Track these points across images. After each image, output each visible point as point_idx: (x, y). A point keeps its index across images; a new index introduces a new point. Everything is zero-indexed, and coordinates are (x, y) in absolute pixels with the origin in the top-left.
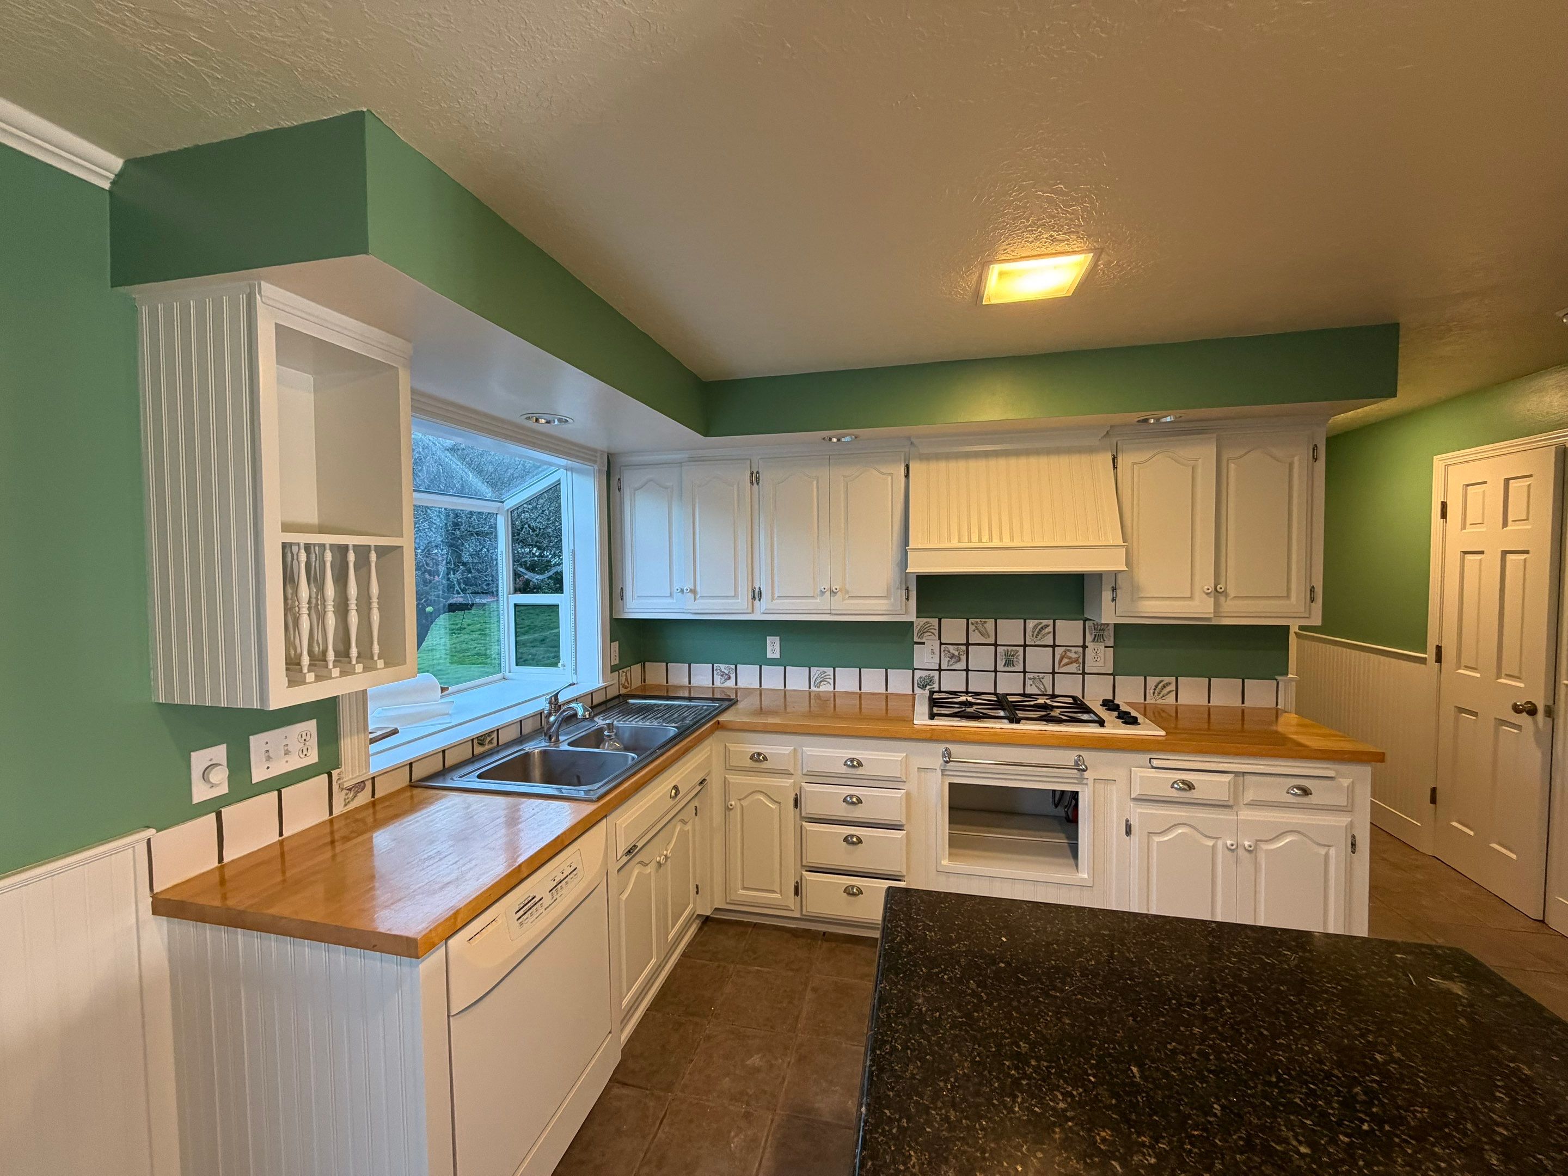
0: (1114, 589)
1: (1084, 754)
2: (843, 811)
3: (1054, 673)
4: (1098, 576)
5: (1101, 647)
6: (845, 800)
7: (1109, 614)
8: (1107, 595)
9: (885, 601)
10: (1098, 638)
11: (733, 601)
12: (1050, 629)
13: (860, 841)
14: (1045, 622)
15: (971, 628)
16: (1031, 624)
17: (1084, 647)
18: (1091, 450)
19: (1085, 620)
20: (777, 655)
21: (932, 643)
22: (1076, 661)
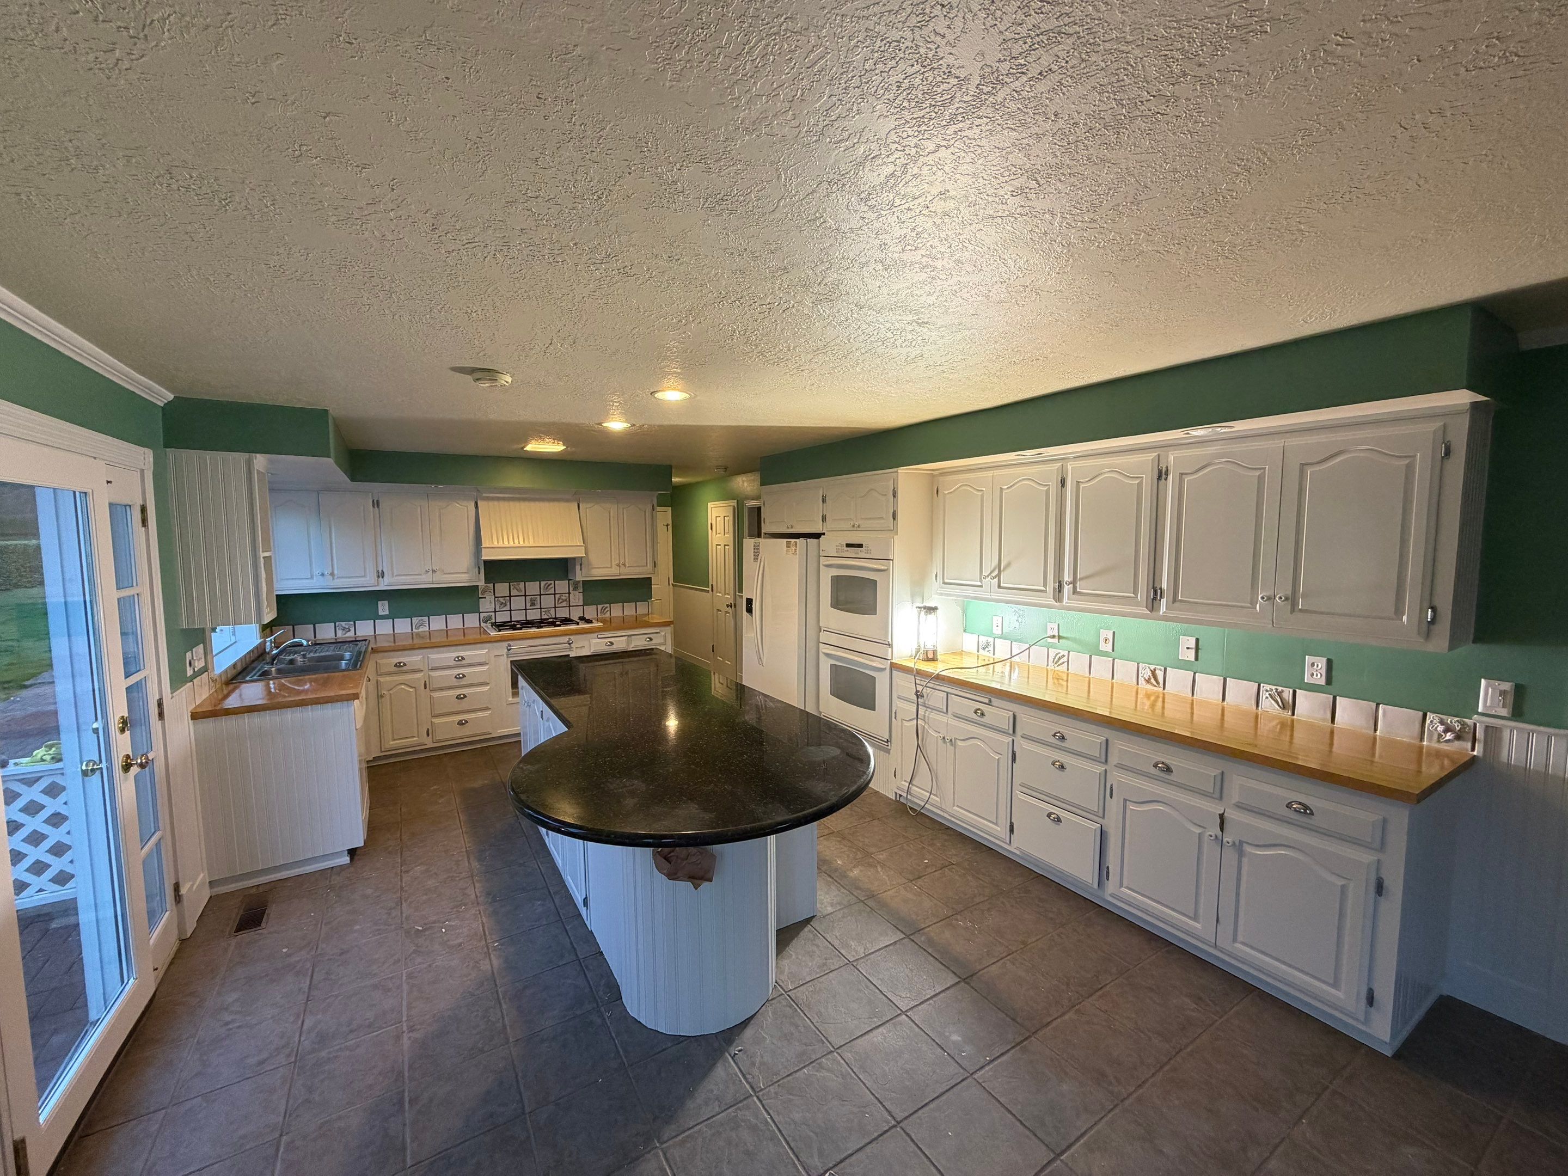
0: (581, 565)
1: (572, 637)
2: (455, 682)
3: (555, 607)
4: (574, 559)
5: (577, 592)
6: (456, 677)
7: (580, 576)
8: (578, 567)
9: (466, 575)
10: (575, 589)
11: (363, 579)
12: (553, 585)
13: (465, 696)
14: (549, 582)
15: (512, 587)
16: (543, 583)
17: (569, 593)
18: (567, 501)
19: (569, 580)
20: (387, 612)
21: (490, 597)
22: (566, 600)
